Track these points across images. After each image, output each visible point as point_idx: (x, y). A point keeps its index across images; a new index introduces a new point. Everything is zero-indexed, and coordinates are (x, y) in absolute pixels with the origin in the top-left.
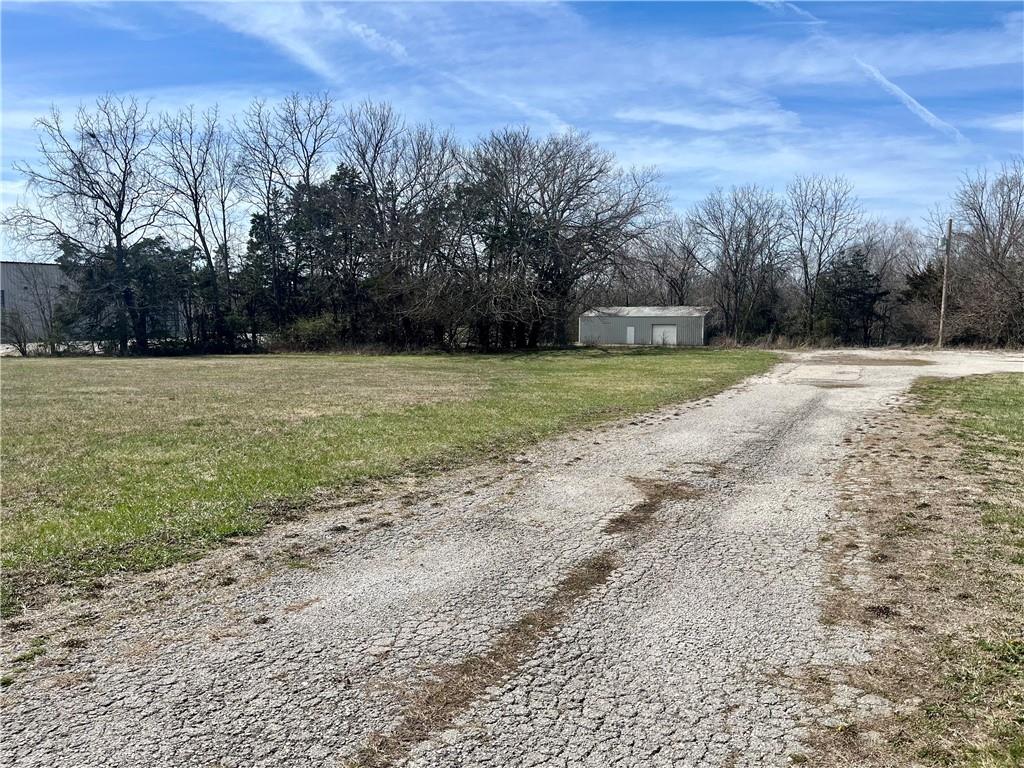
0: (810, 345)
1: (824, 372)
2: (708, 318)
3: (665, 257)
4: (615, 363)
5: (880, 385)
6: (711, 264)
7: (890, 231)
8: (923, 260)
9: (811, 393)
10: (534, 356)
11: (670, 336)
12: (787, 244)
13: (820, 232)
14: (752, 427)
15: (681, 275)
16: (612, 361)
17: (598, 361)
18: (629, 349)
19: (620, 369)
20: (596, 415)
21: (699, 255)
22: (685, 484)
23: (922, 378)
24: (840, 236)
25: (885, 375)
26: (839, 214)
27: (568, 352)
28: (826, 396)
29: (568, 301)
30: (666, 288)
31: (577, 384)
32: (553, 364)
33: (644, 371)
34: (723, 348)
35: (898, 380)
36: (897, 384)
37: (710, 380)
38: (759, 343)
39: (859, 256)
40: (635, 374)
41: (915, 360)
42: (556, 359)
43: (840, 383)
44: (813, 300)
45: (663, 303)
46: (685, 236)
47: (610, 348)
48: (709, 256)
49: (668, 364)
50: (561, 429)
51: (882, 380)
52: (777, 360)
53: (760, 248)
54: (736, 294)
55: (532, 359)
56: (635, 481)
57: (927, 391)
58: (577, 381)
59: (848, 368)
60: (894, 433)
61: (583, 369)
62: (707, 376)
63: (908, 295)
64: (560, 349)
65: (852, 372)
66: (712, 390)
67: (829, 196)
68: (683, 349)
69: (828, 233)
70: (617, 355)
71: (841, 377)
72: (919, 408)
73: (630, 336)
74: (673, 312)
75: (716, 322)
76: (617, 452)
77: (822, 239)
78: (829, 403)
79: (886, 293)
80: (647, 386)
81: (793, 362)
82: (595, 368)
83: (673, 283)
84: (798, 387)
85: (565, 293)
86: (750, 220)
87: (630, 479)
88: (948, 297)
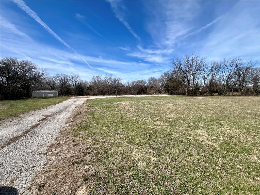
1: (75, 99)
2: (58, 92)
3: (50, 83)
6: (58, 84)
7: (85, 81)
8: (89, 84)
9: (73, 102)
11: (52, 95)
12: (71, 82)
14: (63, 107)
15: (53, 86)
16: (40, 100)
17: (37, 100)
18: (43, 98)
20: (36, 108)
21: (56, 82)
22: (52, 115)
23: (87, 100)
24: (78, 81)
26: (78, 78)
27: (30, 99)
29: (29, 90)
30: (50, 88)
31: (32, 104)
33: (46, 101)
34: (61, 97)
36: (84, 100)
38: (66, 96)
39: (81, 84)
40: (44, 102)
42: (27, 100)
43: (77, 101)
44: (75, 90)
45: (50, 90)
46: (53, 79)
47: (39, 98)
48: (58, 82)
49: (51, 100)
50: (29, 111)
51: (82, 100)
52: (69, 98)
53: (66, 82)
54: (63, 89)
56: (44, 116)
60: (81, 106)
61: (33, 101)
62: (57, 101)
63: (87, 89)
64: (27, 98)
65: (79, 99)
66: (58, 103)
67: (76, 76)
68: (54, 97)
69: (76, 81)
72: (85, 103)
73: (44, 95)
74: (52, 91)
75: (60, 93)
76: (40, 113)
78: (75, 103)
79: (85, 89)
80: (46, 103)
81: (71, 98)
82: (36, 101)
83: (51, 87)
85: (28, 88)
86: (64, 78)
88: (92, 90)
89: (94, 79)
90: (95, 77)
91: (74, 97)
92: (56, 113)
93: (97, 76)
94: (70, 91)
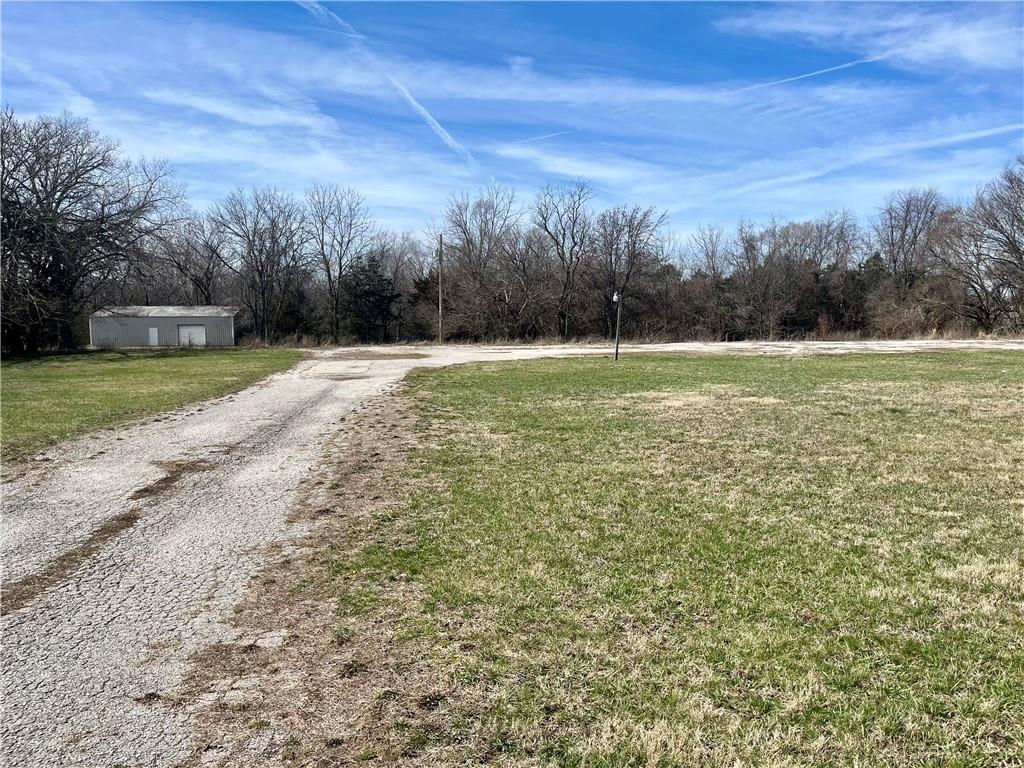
0: (332, 343)
1: (340, 367)
2: (237, 317)
3: (187, 255)
4: (137, 366)
5: (382, 376)
6: (237, 264)
7: (399, 240)
8: (428, 264)
9: (325, 384)
10: (36, 362)
11: (199, 336)
12: (310, 247)
13: (339, 239)
14: (267, 415)
15: (206, 274)
16: (133, 364)
17: (116, 365)
18: (151, 351)
19: (142, 372)
20: (118, 415)
21: (225, 253)
22: (204, 461)
23: (416, 369)
24: (357, 241)
25: (388, 367)
26: (353, 222)
27: (79, 356)
28: (336, 387)
29: (74, 300)
30: (191, 286)
31: (94, 389)
32: (61, 370)
33: (168, 373)
34: (251, 348)
35: (398, 371)
36: (395, 375)
37: (235, 378)
38: (285, 342)
39: (376, 260)
40: (159, 377)
41: (416, 354)
42: (64, 365)
43: (351, 375)
44: (337, 301)
45: (188, 302)
46: (207, 234)
47: (130, 351)
48: (234, 254)
49: (195, 365)
50: (81, 431)
51: (385, 372)
52: (301, 358)
53: (284, 251)
54: (263, 294)
55: (33, 366)
56: (159, 464)
57: (415, 378)
58: (93, 386)
59: (361, 363)
60: (379, 411)
61: (99, 374)
62: (233, 375)
63: (416, 297)
64: (68, 354)
65: (363, 366)
66: (235, 388)
67: (344, 205)
68: (211, 350)
69: (346, 240)
70: (138, 358)
71: (353, 371)
72: (405, 392)
73: (153, 337)
74: (200, 311)
75: (246, 321)
76: (141, 445)
77: (341, 245)
78: (338, 393)
79: (399, 295)
80: (172, 387)
81: (316, 359)
82: (113, 373)
83: (197, 281)
84: (314, 381)
85: (70, 293)
86: (273, 222)
87: (153, 463)
88: (444, 300)
89: (460, 225)
90: (470, 209)
91: (329, 353)
92: (230, 449)
93: (479, 205)
94: (304, 312)
